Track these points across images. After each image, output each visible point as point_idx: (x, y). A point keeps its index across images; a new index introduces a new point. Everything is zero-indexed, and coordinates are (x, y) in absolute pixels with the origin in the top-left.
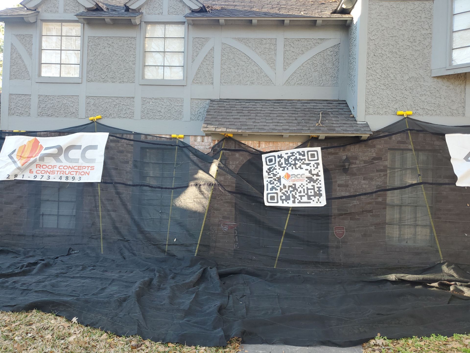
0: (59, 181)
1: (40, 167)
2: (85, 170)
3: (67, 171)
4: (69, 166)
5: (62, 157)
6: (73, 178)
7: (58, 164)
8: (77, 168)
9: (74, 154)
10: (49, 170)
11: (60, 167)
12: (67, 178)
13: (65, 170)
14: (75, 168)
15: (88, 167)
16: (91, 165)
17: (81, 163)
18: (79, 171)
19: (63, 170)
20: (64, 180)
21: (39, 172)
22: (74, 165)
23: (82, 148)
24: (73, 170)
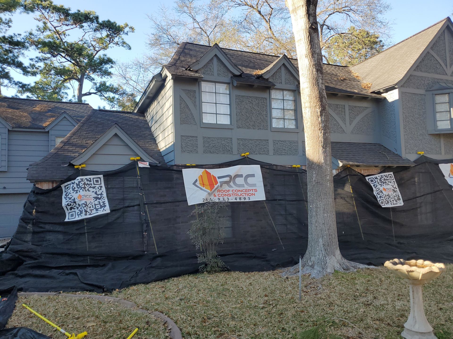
0: (235, 201)
1: (219, 192)
2: (251, 192)
3: (239, 193)
4: (239, 190)
5: (232, 184)
6: (245, 198)
7: (231, 189)
8: (244, 191)
9: (240, 181)
10: (226, 194)
11: (233, 191)
12: (240, 199)
13: (237, 193)
14: (243, 191)
15: (252, 190)
16: (254, 188)
17: (246, 187)
18: (246, 193)
19: (235, 193)
20: (238, 200)
21: (220, 195)
22: (242, 189)
23: (244, 176)
24: (243, 193)
